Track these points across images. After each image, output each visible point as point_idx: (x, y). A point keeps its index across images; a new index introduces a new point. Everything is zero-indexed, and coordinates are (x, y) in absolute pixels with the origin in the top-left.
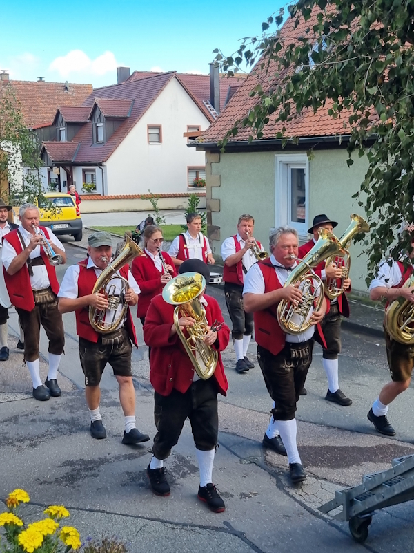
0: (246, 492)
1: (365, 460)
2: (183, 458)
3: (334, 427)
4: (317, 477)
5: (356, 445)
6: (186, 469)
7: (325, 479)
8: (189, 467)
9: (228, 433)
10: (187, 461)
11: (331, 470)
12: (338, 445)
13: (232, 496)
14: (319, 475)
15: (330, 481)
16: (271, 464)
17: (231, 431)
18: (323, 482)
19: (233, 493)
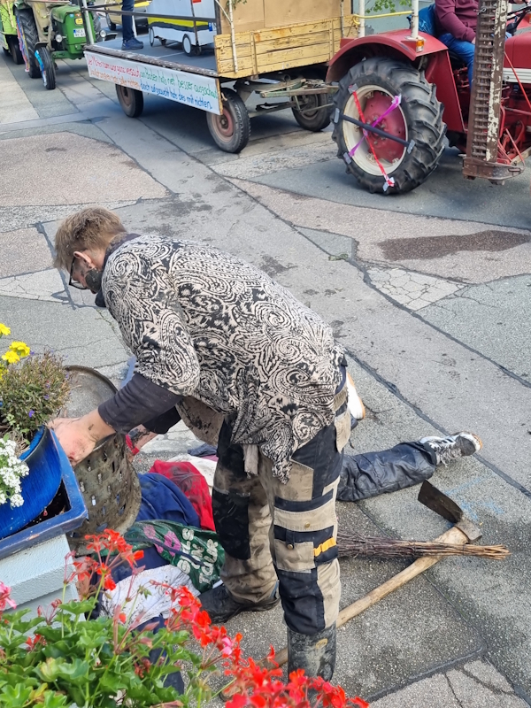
0: (332, 289)
1: (461, 249)
2: (271, 258)
3: (433, 217)
4: (407, 270)
5: (455, 234)
6: (273, 269)
7: (415, 271)
8: (276, 267)
9: (320, 230)
10: (275, 261)
11: (423, 262)
12: (435, 235)
13: (316, 293)
14: (410, 267)
15: (420, 273)
16: (360, 259)
17: (322, 228)
18: (412, 274)
19: (317, 290)
